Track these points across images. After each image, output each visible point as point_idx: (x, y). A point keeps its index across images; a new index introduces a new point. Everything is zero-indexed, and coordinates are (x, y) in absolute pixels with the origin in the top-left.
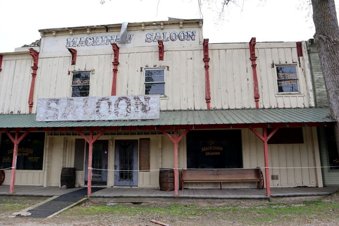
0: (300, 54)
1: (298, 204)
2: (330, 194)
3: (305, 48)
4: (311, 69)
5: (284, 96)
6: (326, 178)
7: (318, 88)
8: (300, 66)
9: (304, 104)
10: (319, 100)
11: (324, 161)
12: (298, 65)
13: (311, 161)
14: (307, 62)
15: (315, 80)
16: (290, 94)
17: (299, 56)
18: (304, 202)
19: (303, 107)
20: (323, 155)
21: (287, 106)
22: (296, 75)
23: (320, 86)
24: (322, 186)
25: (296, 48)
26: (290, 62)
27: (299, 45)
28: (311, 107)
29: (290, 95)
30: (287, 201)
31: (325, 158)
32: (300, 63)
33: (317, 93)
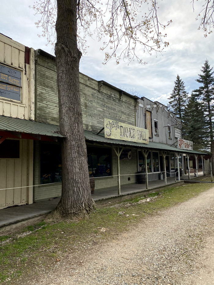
0: (27, 61)
1: (23, 232)
2: (50, 213)
3: (33, 56)
4: (36, 81)
5: (4, 101)
6: (36, 193)
7: (39, 102)
8: (25, 74)
9: (24, 116)
10: (38, 114)
11: (36, 177)
12: (24, 72)
13: (25, 177)
14: (33, 72)
15: (38, 93)
16: (12, 101)
17: (25, 62)
18: (29, 228)
19: (23, 118)
20: (36, 170)
21: (7, 114)
22: (20, 83)
23: (41, 100)
24: (32, 203)
25: (24, 53)
26: (16, 65)
27: (28, 51)
28: (30, 120)
29: (12, 103)
30: (8, 231)
31: (38, 173)
32: (26, 71)
33: (38, 107)
